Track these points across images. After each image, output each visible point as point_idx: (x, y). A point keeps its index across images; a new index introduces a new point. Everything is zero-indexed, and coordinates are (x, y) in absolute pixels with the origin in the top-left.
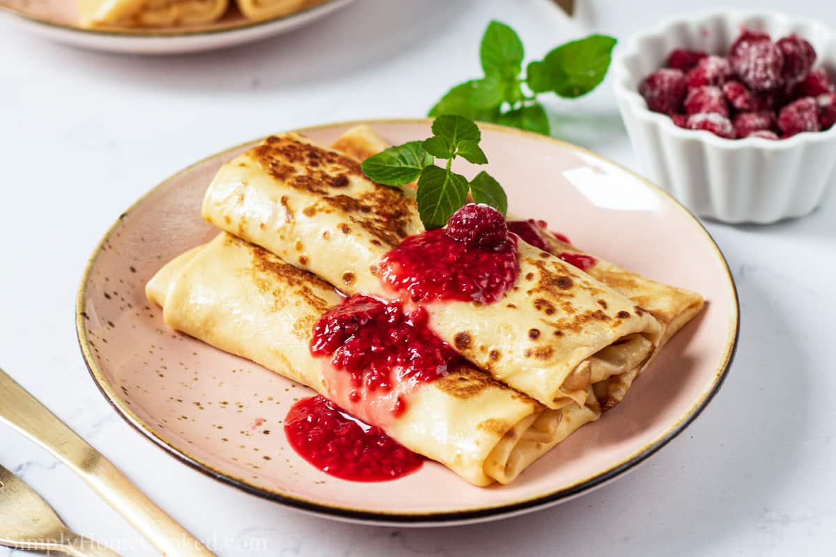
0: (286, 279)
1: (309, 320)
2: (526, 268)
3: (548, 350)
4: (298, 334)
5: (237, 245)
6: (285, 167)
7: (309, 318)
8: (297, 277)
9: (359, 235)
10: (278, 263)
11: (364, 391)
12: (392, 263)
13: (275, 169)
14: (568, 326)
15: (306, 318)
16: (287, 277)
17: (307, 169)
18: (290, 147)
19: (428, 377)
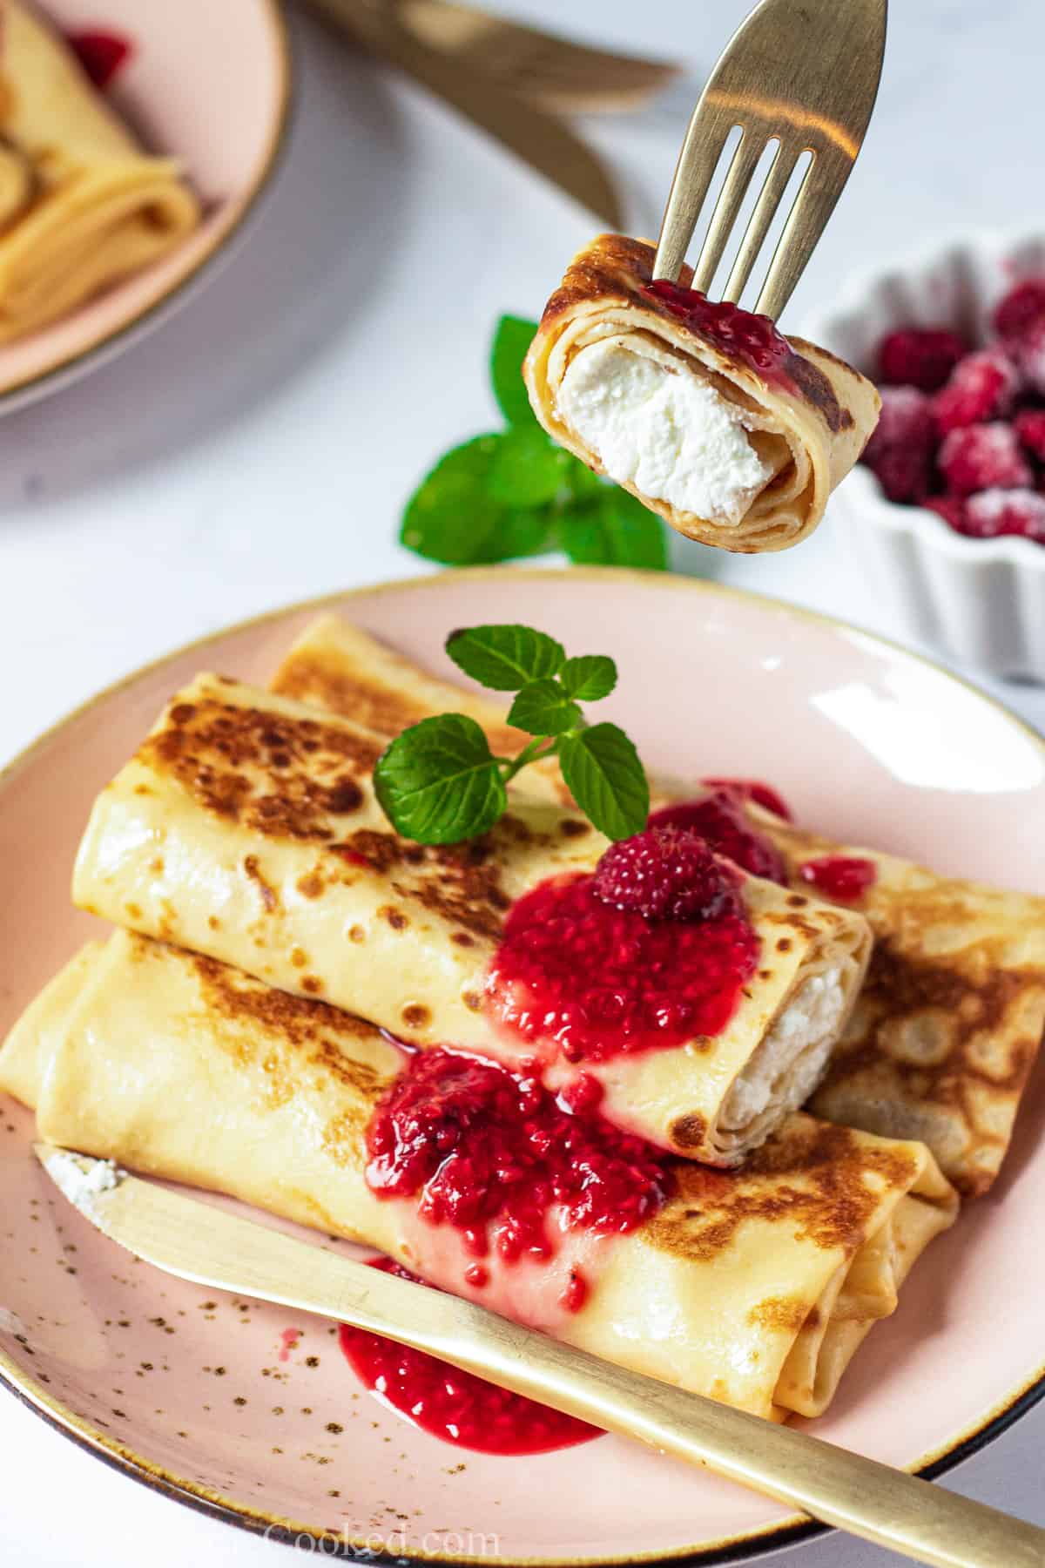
0: (280, 1029)
1: (352, 1120)
2: (770, 933)
4: (335, 1153)
5: (157, 956)
6: (227, 779)
7: (352, 1116)
8: (303, 1021)
9: (426, 928)
10: (255, 992)
11: (494, 1263)
12: (510, 983)
13: (210, 788)
15: (346, 1116)
16: (284, 1024)
17: (271, 775)
18: (224, 724)
19: (625, 1224)
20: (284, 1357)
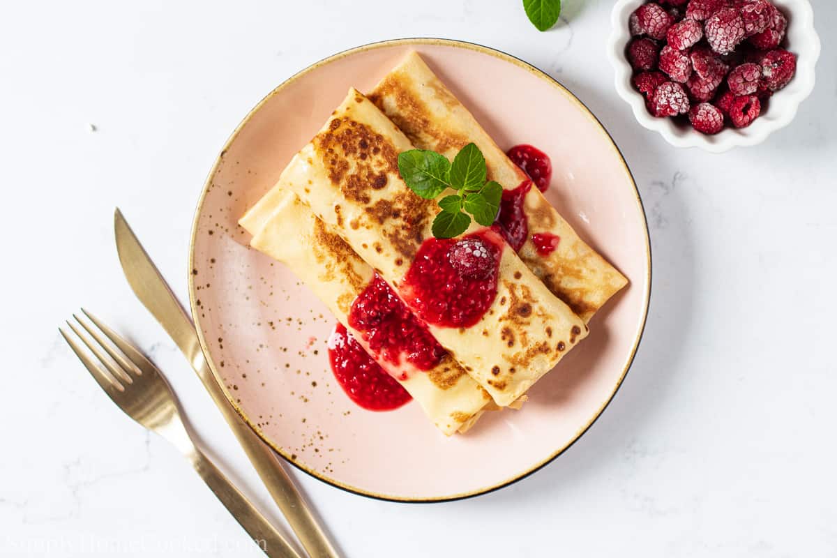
0: (335, 254)
1: (348, 298)
2: (502, 290)
3: (502, 384)
4: (340, 305)
6: (341, 163)
7: (349, 296)
8: (343, 253)
9: (388, 255)
10: (332, 235)
13: (333, 166)
14: (520, 362)
15: (347, 295)
16: (337, 252)
17: (358, 163)
18: (349, 131)
20: (308, 347)
